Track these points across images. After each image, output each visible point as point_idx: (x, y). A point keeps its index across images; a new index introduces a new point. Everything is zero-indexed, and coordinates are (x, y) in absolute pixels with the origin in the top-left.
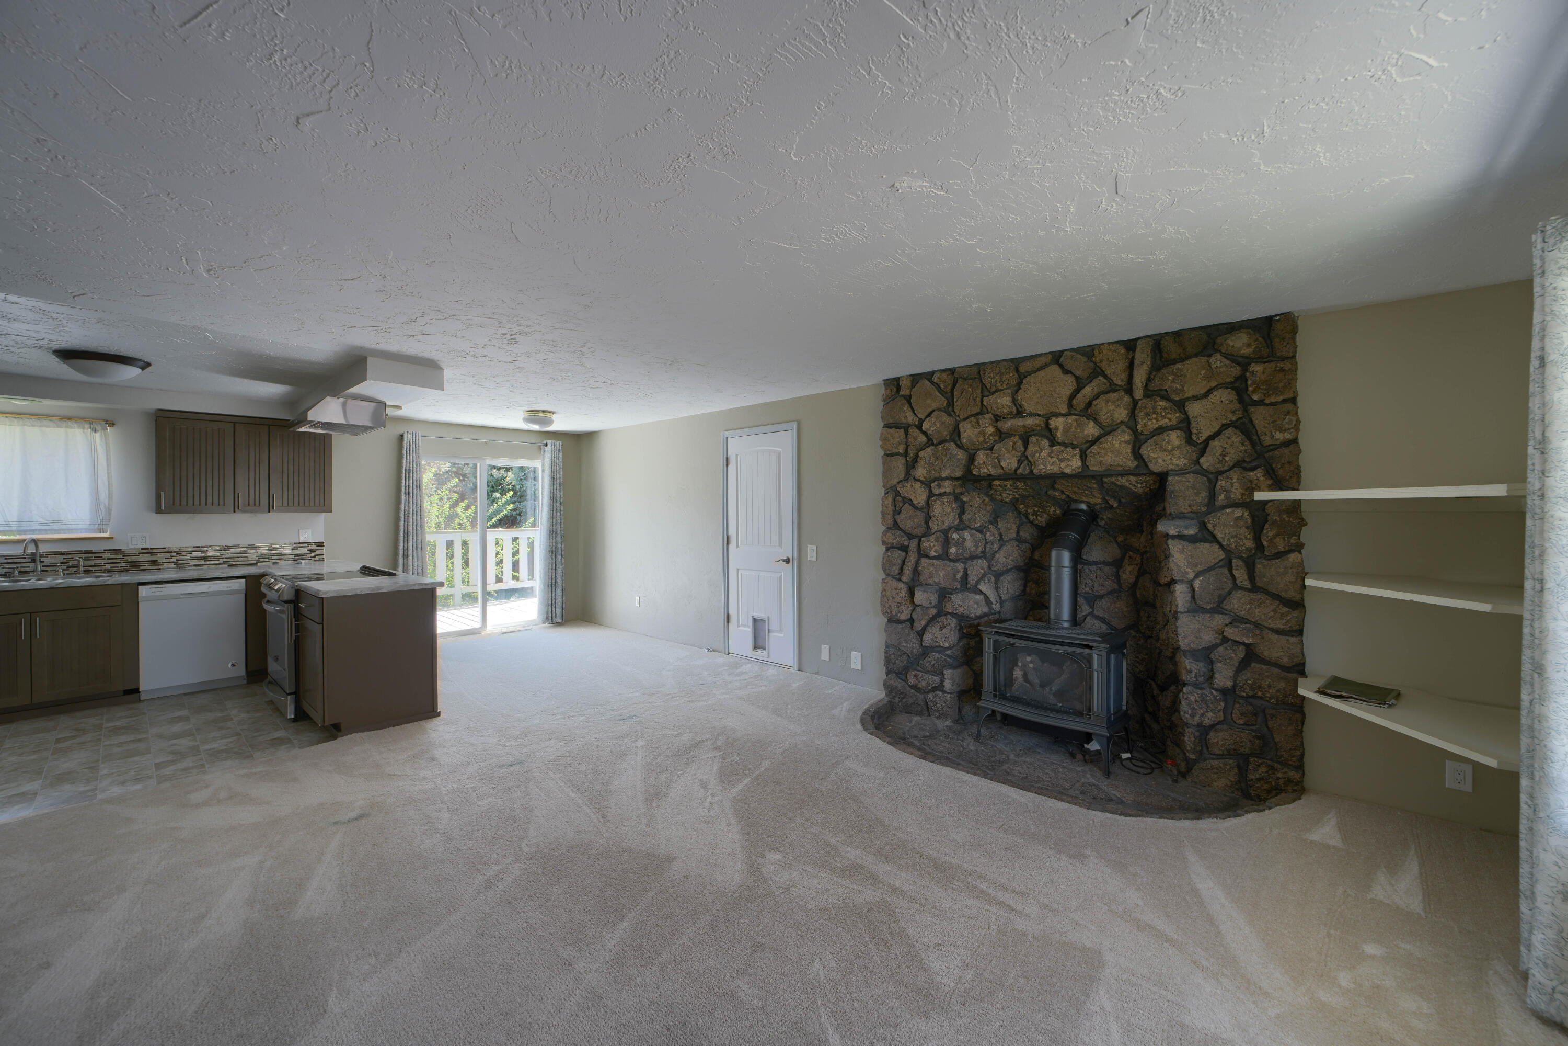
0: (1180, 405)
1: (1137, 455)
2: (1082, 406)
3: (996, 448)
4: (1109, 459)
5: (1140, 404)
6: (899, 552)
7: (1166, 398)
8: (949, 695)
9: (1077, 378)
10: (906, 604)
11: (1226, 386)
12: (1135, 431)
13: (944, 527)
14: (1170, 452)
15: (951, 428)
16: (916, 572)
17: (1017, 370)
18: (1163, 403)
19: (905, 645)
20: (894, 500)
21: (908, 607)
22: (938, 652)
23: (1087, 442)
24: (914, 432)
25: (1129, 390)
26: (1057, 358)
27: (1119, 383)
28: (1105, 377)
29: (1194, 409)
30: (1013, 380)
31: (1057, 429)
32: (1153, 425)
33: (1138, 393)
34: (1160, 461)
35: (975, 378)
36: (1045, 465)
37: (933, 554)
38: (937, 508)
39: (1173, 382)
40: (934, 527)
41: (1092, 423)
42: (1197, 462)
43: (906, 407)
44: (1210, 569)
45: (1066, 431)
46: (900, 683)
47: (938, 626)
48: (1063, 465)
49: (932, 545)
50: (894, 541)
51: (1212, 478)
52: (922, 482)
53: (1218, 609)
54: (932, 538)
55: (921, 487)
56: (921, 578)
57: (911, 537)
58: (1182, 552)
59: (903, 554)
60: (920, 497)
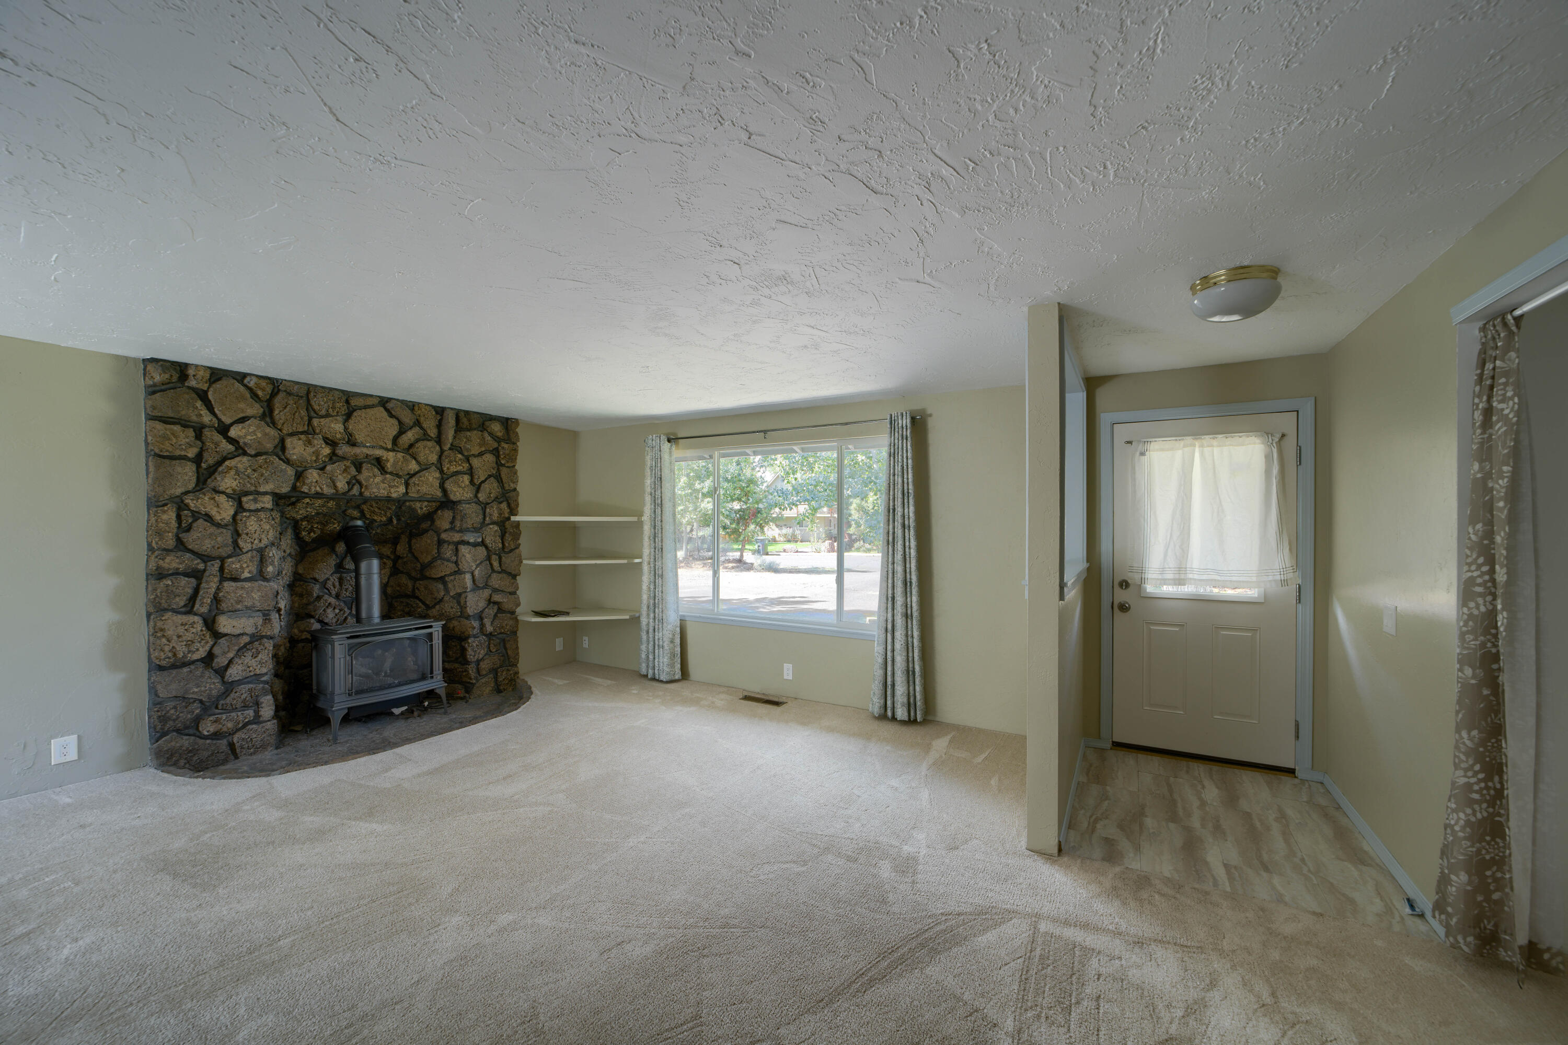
0: (467, 459)
1: (442, 486)
2: (406, 446)
3: (329, 468)
4: (424, 489)
5: (446, 453)
6: (186, 579)
7: (461, 453)
8: (269, 723)
9: (400, 422)
10: (202, 639)
11: (491, 452)
12: (442, 472)
13: (262, 545)
14: (463, 488)
15: (277, 441)
16: (216, 600)
17: (347, 402)
18: (460, 456)
19: (196, 690)
20: (179, 517)
21: (207, 642)
22: (249, 683)
23: (408, 474)
24: (211, 436)
25: (439, 441)
26: (384, 402)
27: (432, 435)
28: (422, 428)
29: (475, 462)
30: (344, 410)
31: (388, 461)
32: (453, 469)
33: (447, 447)
34: (457, 493)
35: (302, 397)
36: (378, 489)
37: (246, 575)
38: (251, 525)
39: (465, 443)
40: (244, 544)
41: (414, 462)
42: (476, 496)
43: (199, 404)
44: (481, 563)
45: (395, 463)
46: (186, 740)
47: (250, 654)
48: (392, 490)
49: (245, 565)
50: (181, 566)
51: (484, 506)
52: (228, 496)
53: (486, 586)
54: (245, 558)
55: (228, 501)
56: (224, 606)
57: (205, 558)
58: (469, 553)
59: (193, 581)
60: (225, 510)
